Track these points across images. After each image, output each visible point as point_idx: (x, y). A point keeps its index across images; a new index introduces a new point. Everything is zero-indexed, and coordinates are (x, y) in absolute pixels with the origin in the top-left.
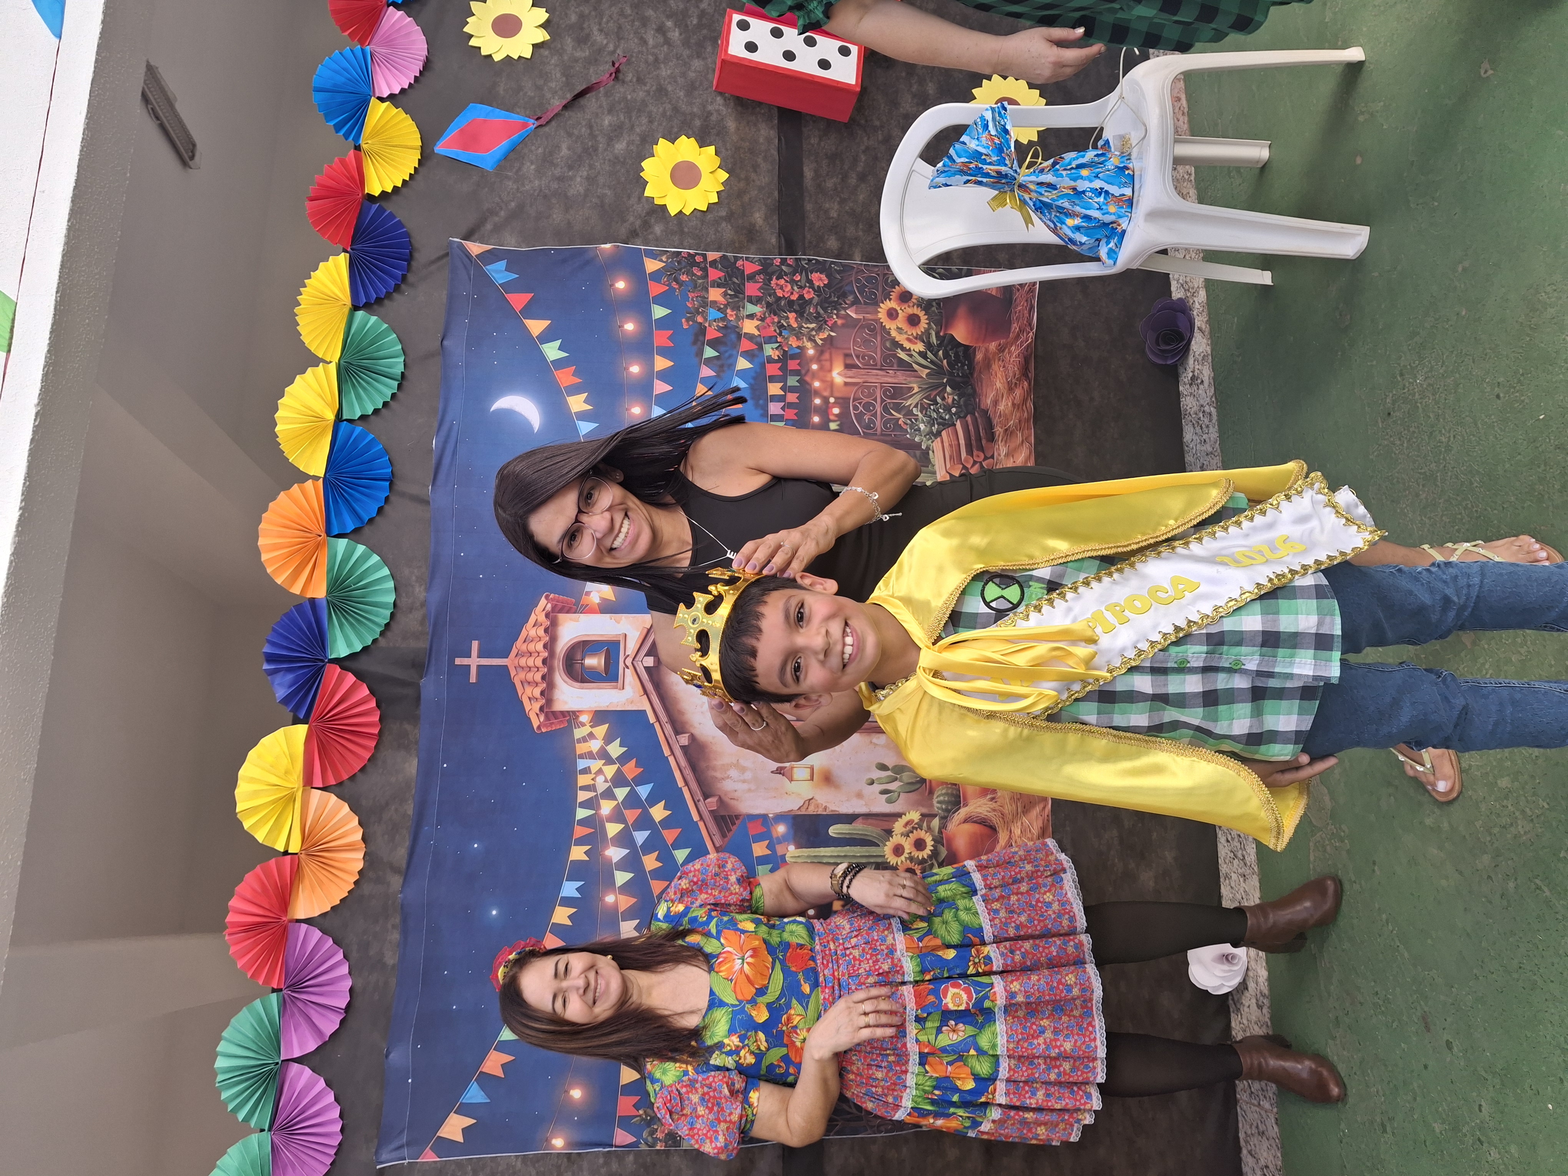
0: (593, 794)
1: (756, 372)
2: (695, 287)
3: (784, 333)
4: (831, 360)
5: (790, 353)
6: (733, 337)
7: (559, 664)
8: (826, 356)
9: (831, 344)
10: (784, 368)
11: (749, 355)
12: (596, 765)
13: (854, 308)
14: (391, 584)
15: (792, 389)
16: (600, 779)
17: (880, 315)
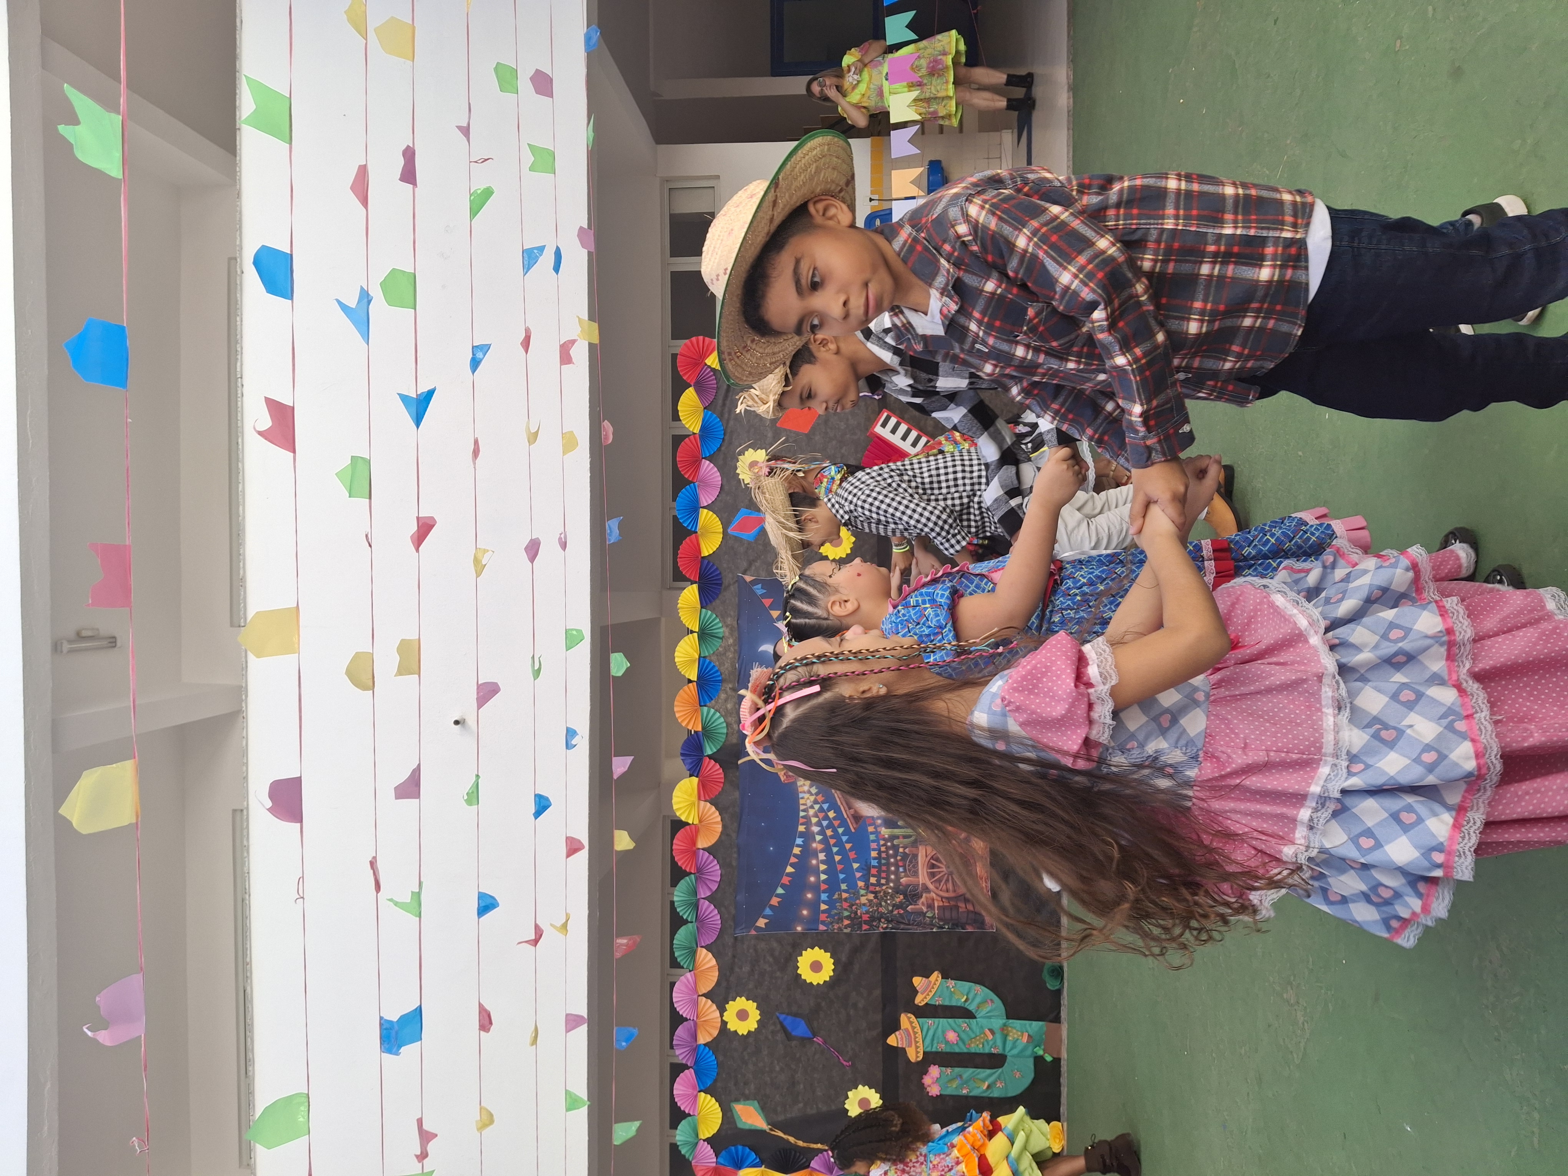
0: (806, 807)
12: (807, 796)
14: (724, 725)
16: (808, 801)
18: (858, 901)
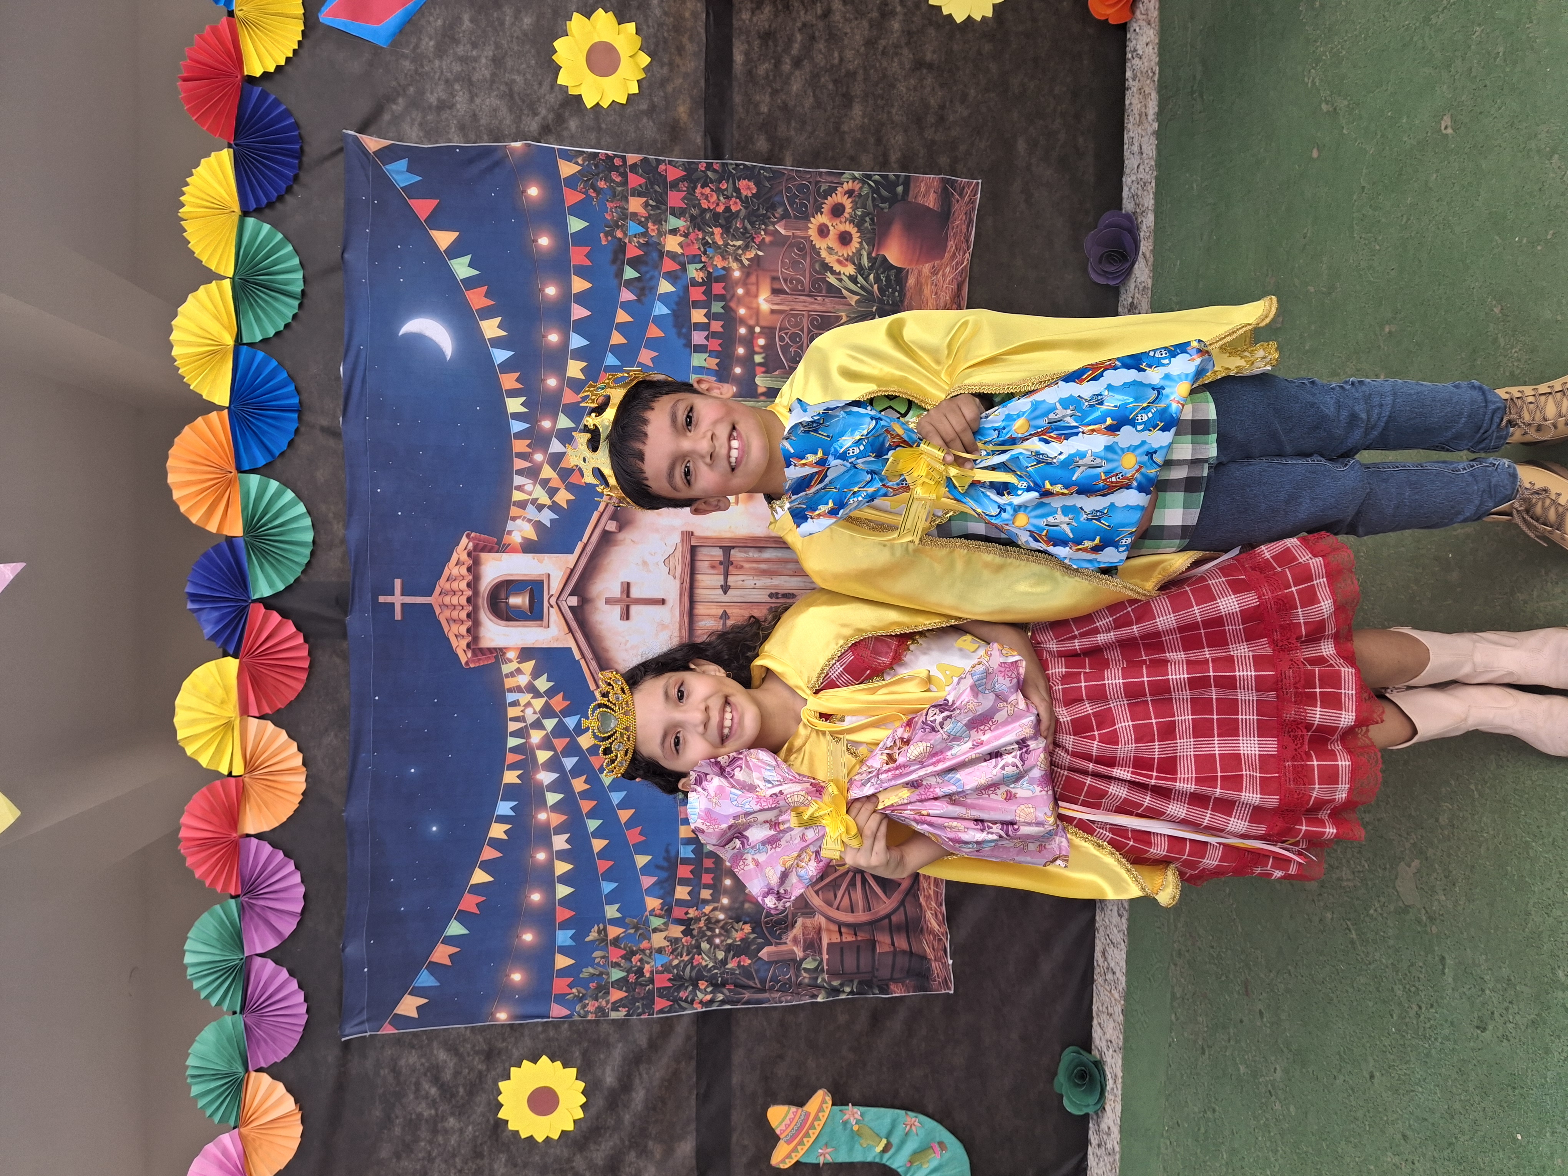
0: (522, 725)
1: (679, 296)
2: (614, 195)
3: (710, 251)
4: (757, 284)
5: (715, 275)
6: (655, 255)
7: (483, 602)
8: (753, 279)
9: (758, 265)
10: (708, 292)
11: (672, 277)
12: (524, 698)
13: (783, 222)
14: (308, 522)
15: (716, 317)
16: (529, 711)
17: (810, 232)
18: (644, 944)
